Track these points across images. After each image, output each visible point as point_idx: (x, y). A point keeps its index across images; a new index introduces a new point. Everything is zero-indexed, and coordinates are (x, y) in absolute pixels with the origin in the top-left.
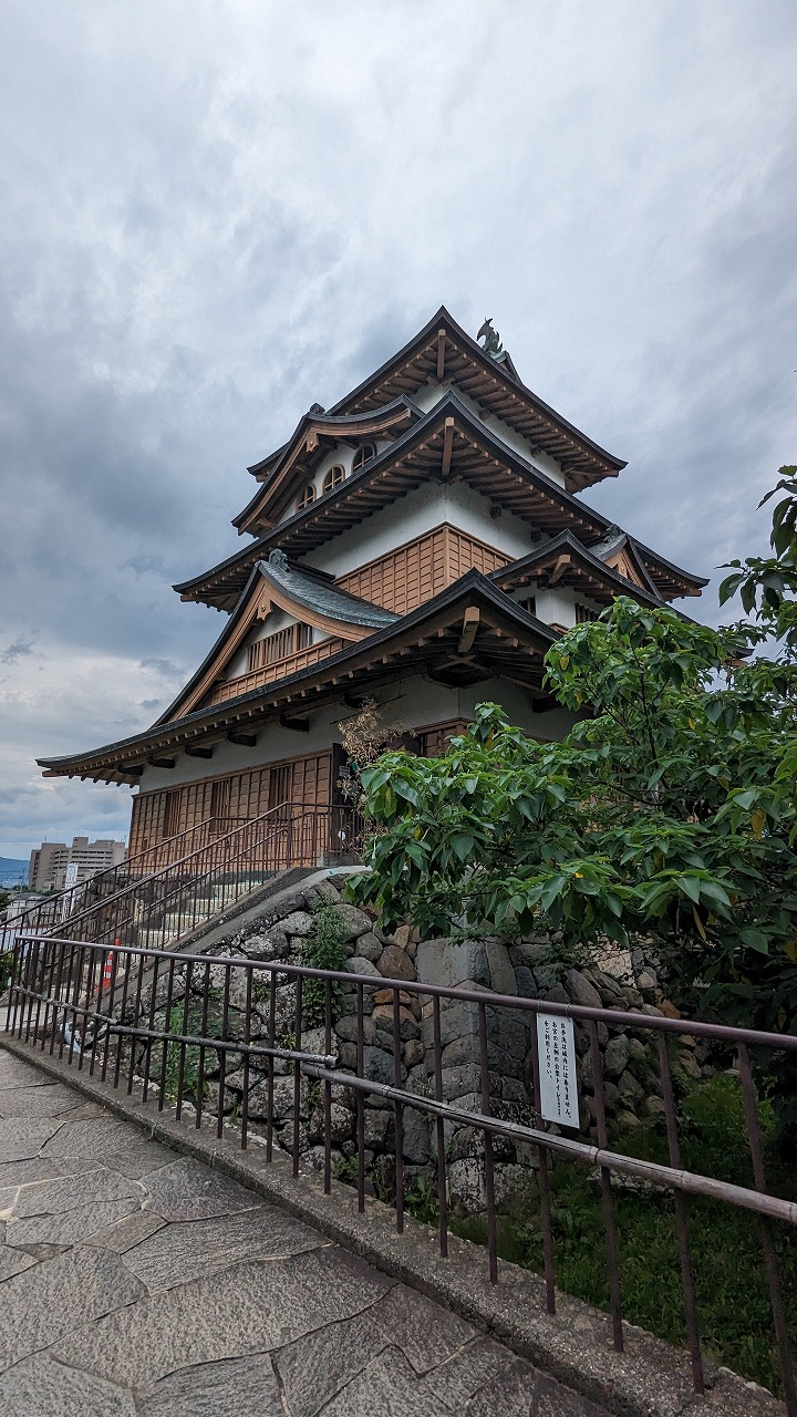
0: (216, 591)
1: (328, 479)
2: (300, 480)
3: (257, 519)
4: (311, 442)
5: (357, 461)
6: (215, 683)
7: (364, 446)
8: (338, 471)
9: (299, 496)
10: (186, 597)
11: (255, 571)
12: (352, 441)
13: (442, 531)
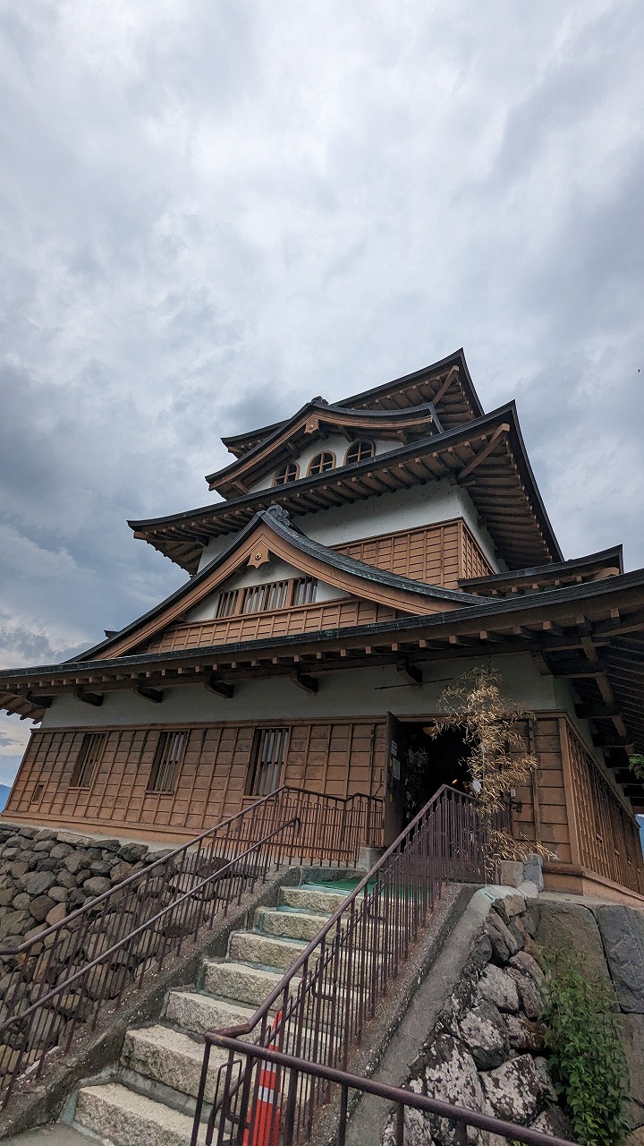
0: (173, 536)
1: (316, 461)
2: (286, 455)
3: (234, 480)
4: (311, 426)
5: (352, 451)
6: (175, 622)
7: (361, 441)
8: (329, 457)
9: (281, 469)
10: (139, 534)
11: (255, 520)
12: (351, 433)
13: (456, 524)
